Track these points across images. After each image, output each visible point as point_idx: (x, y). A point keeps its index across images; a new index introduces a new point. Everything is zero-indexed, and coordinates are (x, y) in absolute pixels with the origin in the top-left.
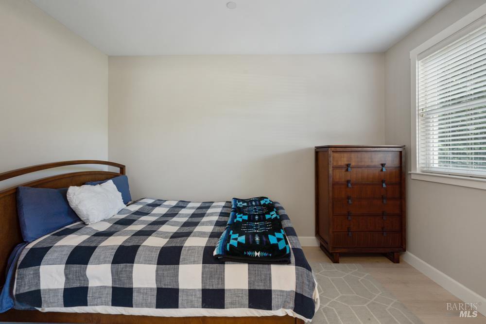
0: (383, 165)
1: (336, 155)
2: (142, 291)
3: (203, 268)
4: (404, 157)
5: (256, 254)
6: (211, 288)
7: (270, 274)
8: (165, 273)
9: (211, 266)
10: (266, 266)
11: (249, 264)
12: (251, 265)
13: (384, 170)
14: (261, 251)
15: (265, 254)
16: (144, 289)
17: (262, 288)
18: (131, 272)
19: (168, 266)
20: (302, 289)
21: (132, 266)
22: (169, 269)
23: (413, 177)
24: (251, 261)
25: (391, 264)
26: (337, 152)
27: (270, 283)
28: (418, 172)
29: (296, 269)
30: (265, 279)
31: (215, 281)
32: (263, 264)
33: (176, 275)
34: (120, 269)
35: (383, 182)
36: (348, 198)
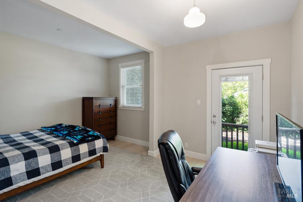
0: (111, 105)
1: (96, 101)
2: (44, 167)
3: (71, 149)
4: (116, 101)
5: (89, 138)
6: (75, 155)
7: (95, 144)
8: (55, 156)
9: (74, 147)
10: (93, 142)
11: (87, 143)
12: (88, 143)
13: (111, 106)
14: (91, 137)
15: (92, 138)
16: (45, 166)
17: (93, 149)
18: (38, 161)
19: (55, 153)
20: (105, 145)
21: (37, 158)
22: (56, 154)
23: (119, 108)
24: (88, 141)
25: (113, 141)
26: (96, 100)
27: (95, 147)
28: (121, 106)
29: (103, 140)
30: (93, 146)
31: (76, 152)
32: (92, 141)
33: (60, 155)
34: (30, 162)
35: (111, 111)
36: (100, 118)
